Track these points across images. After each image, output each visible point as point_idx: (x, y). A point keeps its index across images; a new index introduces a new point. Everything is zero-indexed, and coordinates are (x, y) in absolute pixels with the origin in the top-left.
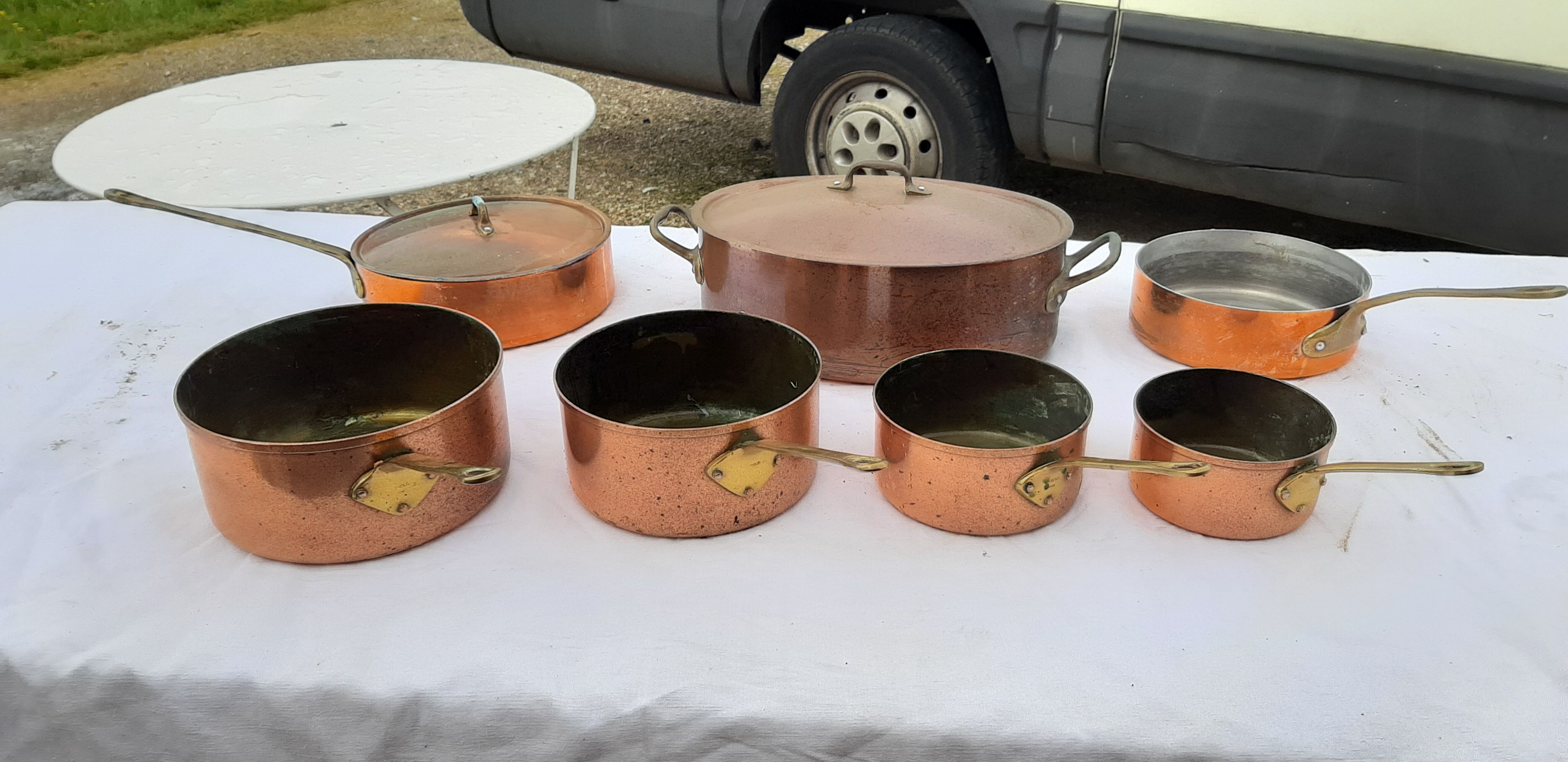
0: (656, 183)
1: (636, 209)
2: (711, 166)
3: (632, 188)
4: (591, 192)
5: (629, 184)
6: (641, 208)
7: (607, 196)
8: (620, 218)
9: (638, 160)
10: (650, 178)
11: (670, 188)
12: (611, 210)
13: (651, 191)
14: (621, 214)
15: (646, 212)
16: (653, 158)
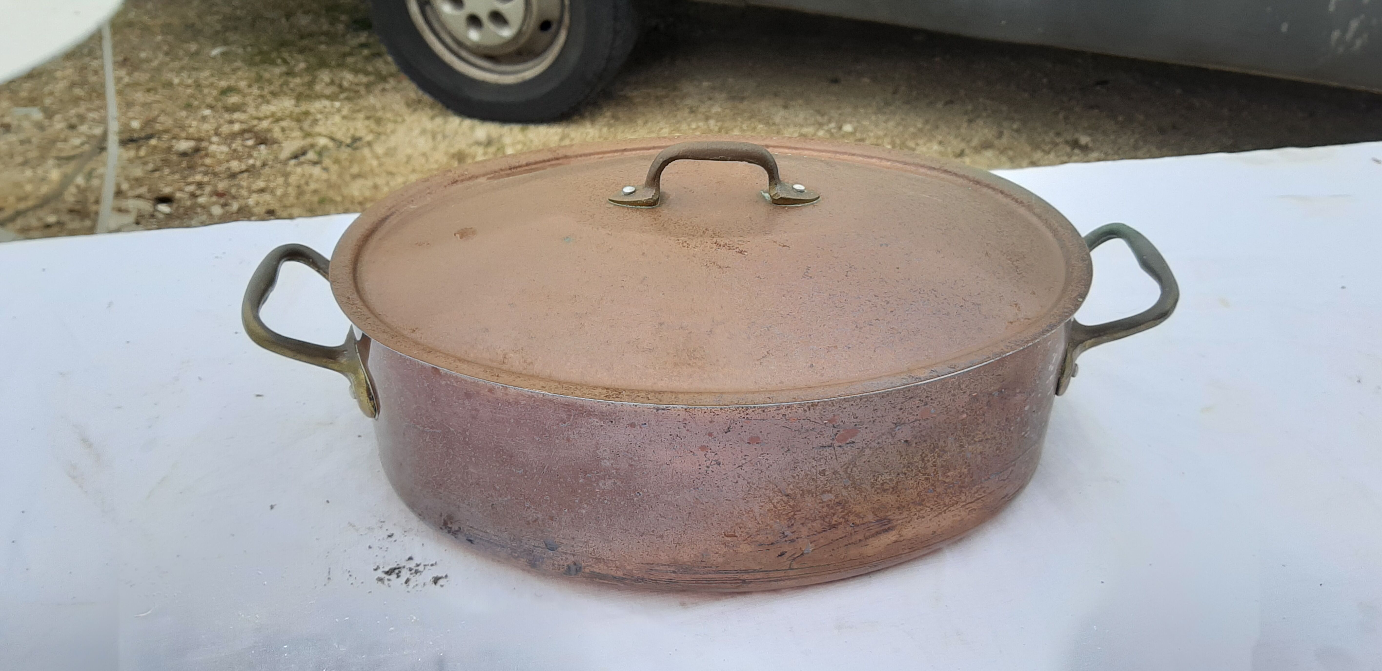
0: (225, 43)
1: (206, 78)
2: (288, 16)
3: (197, 53)
4: (148, 61)
5: (193, 47)
6: (212, 75)
7: (167, 64)
8: (189, 91)
9: (199, 16)
10: (218, 38)
11: (244, 48)
12: (176, 81)
13: (223, 54)
14: (188, 86)
15: (220, 80)
16: (217, 13)
